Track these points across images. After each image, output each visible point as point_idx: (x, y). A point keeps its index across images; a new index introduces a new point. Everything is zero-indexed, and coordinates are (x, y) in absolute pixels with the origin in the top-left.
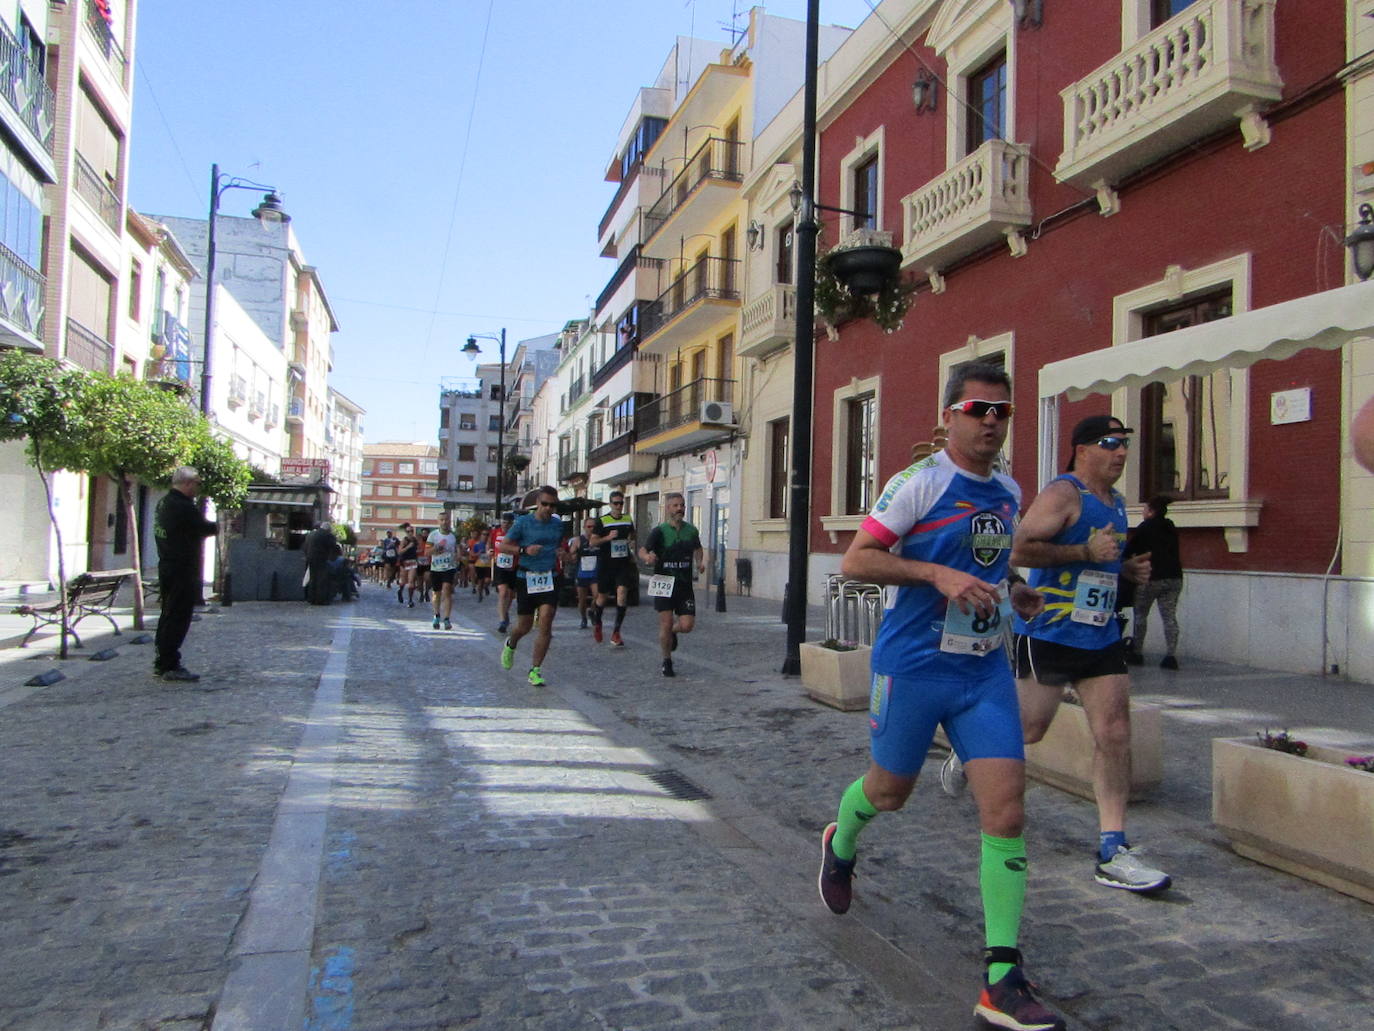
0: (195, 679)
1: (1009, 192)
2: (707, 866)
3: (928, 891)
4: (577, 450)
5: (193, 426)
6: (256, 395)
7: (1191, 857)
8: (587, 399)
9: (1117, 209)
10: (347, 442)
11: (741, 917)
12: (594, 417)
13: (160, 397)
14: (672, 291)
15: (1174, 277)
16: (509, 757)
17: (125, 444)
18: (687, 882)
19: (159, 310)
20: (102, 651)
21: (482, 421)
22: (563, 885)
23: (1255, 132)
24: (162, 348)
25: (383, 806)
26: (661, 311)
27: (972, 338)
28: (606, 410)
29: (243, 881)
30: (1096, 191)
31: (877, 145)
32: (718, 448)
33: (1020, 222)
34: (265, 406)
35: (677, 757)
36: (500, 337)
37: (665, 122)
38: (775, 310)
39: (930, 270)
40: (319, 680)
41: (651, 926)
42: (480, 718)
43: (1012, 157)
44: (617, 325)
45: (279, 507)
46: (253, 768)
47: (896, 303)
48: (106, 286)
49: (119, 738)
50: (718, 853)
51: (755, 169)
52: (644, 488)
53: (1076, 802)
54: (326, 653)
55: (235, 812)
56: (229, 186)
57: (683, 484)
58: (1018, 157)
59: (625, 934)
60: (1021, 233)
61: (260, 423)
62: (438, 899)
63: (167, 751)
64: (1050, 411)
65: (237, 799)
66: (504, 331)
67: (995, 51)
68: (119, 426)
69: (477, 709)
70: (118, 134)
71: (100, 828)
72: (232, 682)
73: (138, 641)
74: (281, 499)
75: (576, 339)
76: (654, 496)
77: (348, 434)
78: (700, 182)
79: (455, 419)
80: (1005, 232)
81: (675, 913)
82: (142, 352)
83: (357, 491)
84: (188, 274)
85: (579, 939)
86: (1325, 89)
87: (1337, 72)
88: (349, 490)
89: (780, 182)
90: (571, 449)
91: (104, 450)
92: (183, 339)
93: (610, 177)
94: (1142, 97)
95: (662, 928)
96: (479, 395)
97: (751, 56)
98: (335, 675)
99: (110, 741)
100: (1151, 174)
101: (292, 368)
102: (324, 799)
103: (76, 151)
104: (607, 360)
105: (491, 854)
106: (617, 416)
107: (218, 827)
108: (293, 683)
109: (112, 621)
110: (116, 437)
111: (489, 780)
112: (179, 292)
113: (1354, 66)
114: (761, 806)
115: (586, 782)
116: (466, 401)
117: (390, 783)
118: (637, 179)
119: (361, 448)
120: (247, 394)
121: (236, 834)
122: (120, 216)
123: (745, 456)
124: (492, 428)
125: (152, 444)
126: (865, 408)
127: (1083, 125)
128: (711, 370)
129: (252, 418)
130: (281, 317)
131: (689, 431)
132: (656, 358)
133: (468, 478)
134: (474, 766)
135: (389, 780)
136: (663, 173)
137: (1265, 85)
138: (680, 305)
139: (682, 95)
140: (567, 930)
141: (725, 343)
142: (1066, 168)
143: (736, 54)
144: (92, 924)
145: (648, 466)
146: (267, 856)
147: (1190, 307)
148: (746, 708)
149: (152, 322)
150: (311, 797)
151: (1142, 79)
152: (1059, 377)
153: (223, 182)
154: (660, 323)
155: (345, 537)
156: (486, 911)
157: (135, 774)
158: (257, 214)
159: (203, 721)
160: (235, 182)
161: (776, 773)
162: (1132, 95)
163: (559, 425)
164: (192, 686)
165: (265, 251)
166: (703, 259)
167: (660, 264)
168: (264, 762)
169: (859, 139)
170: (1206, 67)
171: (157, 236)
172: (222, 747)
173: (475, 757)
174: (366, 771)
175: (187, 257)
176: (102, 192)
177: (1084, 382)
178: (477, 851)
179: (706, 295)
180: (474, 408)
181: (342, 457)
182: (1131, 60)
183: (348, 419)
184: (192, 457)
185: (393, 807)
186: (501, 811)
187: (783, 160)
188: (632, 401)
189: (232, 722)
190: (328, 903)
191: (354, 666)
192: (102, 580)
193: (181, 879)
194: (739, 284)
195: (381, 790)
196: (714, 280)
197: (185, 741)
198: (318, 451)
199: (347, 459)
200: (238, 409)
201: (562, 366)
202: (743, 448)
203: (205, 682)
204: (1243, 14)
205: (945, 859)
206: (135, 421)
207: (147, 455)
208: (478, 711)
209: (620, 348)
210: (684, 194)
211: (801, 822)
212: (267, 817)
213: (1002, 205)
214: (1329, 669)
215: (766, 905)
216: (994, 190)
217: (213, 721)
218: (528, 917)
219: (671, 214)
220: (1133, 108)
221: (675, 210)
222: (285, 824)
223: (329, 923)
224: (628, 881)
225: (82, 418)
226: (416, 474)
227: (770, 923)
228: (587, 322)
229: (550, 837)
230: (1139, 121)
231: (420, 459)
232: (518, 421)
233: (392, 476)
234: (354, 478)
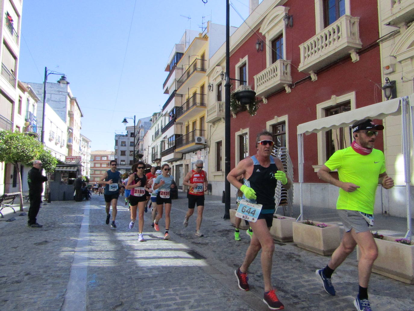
0: (41, 226)
1: (285, 74)
2: (207, 280)
3: (275, 285)
4: (157, 152)
5: (40, 147)
6: (58, 137)
7: (352, 271)
8: (160, 136)
9: (316, 79)
10: (86, 151)
11: (219, 295)
12: (163, 142)
13: (29, 138)
14: (186, 104)
15: (334, 99)
16: (143, 248)
17: (18, 153)
18: (202, 285)
19: (27, 111)
20: (10, 218)
21: (128, 143)
22: (164, 288)
23: (355, 57)
24: (28, 123)
25: (105, 265)
26: (182, 110)
27: (276, 117)
28: (166, 139)
29: (62, 292)
30: (310, 74)
31: (246, 61)
32: (201, 150)
33: (288, 83)
34: (61, 140)
35: (195, 246)
36: (134, 118)
37: (183, 54)
38: (217, 109)
39: (263, 97)
40: (81, 226)
41: (192, 300)
42: (133, 236)
43: (285, 64)
44: (169, 114)
45: (66, 171)
46: (62, 255)
47: (254, 107)
48: (11, 104)
49: (18, 247)
50: (210, 276)
51: (210, 68)
52: (178, 163)
53: (316, 255)
54: (82, 217)
55: (57, 269)
56: (50, 74)
57: (190, 161)
58: (287, 64)
59: (184, 303)
60: (289, 87)
61: (59, 145)
62: (125, 295)
63: (34, 250)
64: (301, 138)
65: (58, 265)
66: (135, 116)
67: (280, 34)
68: (16, 148)
69: (131, 233)
70: (15, 58)
71: (14, 276)
72: (53, 227)
73: (22, 215)
74: (66, 169)
75: (157, 118)
76: (181, 165)
77: (86, 148)
78: (193, 72)
79: (119, 143)
80: (285, 86)
81: (199, 296)
82: (22, 125)
83: (89, 166)
84: (37, 100)
85: (170, 306)
86: (374, 45)
87: (377, 41)
88: (86, 165)
89: (217, 71)
90: (156, 151)
91: (11, 155)
92: (35, 120)
93: (166, 70)
94: (323, 47)
95: (196, 301)
96: (127, 135)
97: (208, 35)
98: (85, 224)
99: (15, 248)
100: (325, 69)
101: (69, 128)
102: (86, 264)
103: (2, 63)
104: (166, 124)
105: (140, 279)
106: (170, 141)
107: (53, 274)
108: (73, 227)
109: (13, 209)
110: (15, 151)
111: (137, 256)
112: (34, 106)
113: (382, 39)
114: (221, 260)
115: (167, 255)
116: (123, 137)
117: (106, 258)
118: (175, 71)
119: (90, 153)
120: (55, 137)
121: (58, 277)
122: (16, 83)
123: (209, 153)
124: (131, 145)
125: (26, 153)
126: (245, 138)
127: (306, 55)
128: (198, 127)
129: (56, 144)
130: (66, 113)
131: (192, 145)
132: (181, 124)
133: (124, 161)
134: (132, 251)
135: (106, 257)
136: (182, 69)
137: (357, 44)
138: (188, 108)
139: (187, 46)
140: (167, 303)
141: (202, 119)
142: (301, 67)
143: (204, 34)
144: (14, 309)
145: (179, 156)
146: (69, 283)
147: (339, 107)
148: (214, 230)
149: (25, 115)
150: (81, 263)
151: (322, 43)
152: (303, 128)
153: (48, 72)
154: (182, 113)
155: (85, 180)
156: (141, 298)
157: (24, 258)
158: (59, 82)
159: (44, 240)
160: (52, 72)
161: (225, 250)
162: (319, 47)
163: (152, 144)
164: (40, 229)
165: (61, 93)
166: (195, 94)
167: (182, 96)
168: (66, 252)
169: (241, 59)
170: (340, 39)
171: (27, 89)
172: (52, 248)
173: (132, 249)
174: (99, 254)
175: (36, 95)
176: (10, 75)
177: (310, 130)
178: (136, 279)
179: (196, 105)
180: (125, 139)
181: (84, 155)
182: (319, 37)
183: (86, 144)
184: (39, 156)
185: (108, 265)
186: (142, 266)
187: (218, 65)
188: (174, 137)
189: (54, 240)
190: (90, 298)
191: (91, 221)
192: (10, 196)
193: (42, 292)
194: (206, 101)
195: (104, 260)
196: (198, 100)
197: (39, 247)
198: (77, 154)
199: (86, 156)
200: (52, 141)
201: (152, 127)
202: (208, 150)
203: (44, 228)
204: (350, 24)
205: (279, 274)
206: (21, 146)
207: (25, 156)
208: (132, 233)
209: (170, 121)
210: (189, 75)
211: (234, 265)
212: (68, 270)
213: (284, 78)
214: (384, 212)
215: (227, 291)
216: (281, 74)
217: (48, 240)
218: (154, 299)
219: (185, 81)
220: (320, 50)
221: (186, 80)
222: (74, 272)
223: (91, 304)
224: (184, 286)
225: (5, 145)
226: (107, 160)
227: (229, 297)
228: (160, 113)
229: (157, 273)
230: (322, 54)
231: (109, 155)
232: (139, 143)
233: (100, 161)
234: (88, 162)
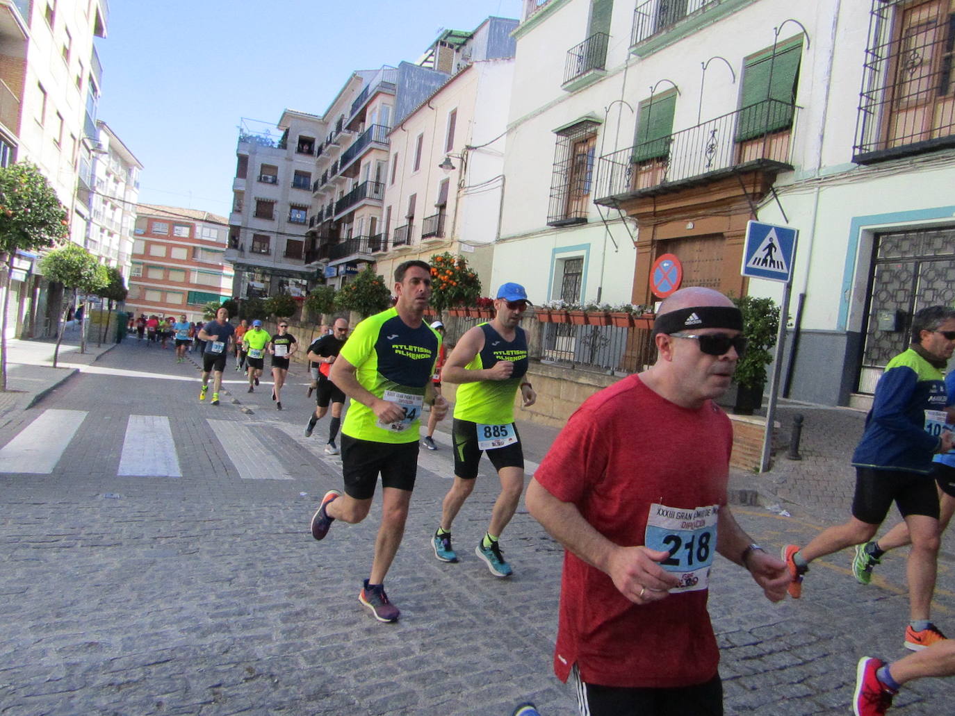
21: (285, 175)
77: (122, 185)
79: (254, 170)
83: (128, 249)
88: (119, 245)
96: (283, 145)
116: (268, 151)
119: (135, 205)
124: (297, 185)
180: (278, 161)
181: (113, 208)
183: (120, 171)
199: (119, 211)
226: (191, 238)
231: (197, 223)
232: (358, 164)
233: (167, 238)
234: (126, 233)
